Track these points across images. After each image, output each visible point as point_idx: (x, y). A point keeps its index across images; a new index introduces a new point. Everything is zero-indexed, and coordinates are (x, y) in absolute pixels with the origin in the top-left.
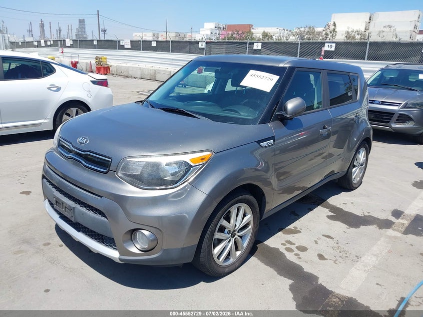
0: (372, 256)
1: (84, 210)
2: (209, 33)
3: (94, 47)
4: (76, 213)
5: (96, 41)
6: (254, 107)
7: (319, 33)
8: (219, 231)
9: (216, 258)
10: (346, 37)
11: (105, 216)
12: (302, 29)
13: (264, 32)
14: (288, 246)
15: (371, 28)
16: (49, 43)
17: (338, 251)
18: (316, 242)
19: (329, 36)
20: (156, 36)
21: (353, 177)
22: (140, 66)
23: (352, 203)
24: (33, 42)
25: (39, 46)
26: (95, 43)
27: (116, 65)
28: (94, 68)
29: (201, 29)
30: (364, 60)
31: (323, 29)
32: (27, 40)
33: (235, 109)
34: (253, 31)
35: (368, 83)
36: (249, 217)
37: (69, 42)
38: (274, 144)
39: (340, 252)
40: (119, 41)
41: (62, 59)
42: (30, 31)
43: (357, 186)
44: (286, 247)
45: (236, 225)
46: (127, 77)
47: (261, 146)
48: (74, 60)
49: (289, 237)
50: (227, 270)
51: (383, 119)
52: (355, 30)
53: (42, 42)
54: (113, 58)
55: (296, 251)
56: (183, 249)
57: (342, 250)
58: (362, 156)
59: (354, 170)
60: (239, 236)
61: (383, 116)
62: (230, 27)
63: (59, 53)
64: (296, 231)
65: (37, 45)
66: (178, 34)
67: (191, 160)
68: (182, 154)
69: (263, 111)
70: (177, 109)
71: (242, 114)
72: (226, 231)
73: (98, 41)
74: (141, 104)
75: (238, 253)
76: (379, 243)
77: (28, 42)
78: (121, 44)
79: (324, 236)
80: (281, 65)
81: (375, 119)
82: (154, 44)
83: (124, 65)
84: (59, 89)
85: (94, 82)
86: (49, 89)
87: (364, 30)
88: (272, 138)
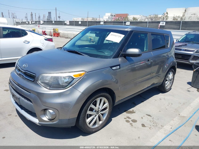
0: (170, 126)
1: (23, 99)
2: (107, 18)
3: (53, 24)
4: (20, 100)
5: (54, 22)
6: (111, 50)
7: (160, 18)
8: (89, 110)
9: (88, 124)
10: (173, 19)
11: (31, 102)
12: (152, 16)
13: (134, 17)
14: (128, 119)
15: (186, 15)
16: (33, 23)
17: (153, 123)
18: (142, 118)
19: (165, 19)
20: (83, 19)
21: (166, 86)
22: (73, 33)
23: (164, 99)
24: (26, 22)
25: (29, 24)
26: (53, 22)
27: (63, 32)
28: (52, 34)
29: (104, 16)
30: (179, 30)
31: (162, 15)
32: (23, 21)
33: (103, 51)
34: (128, 17)
35: (179, 41)
36: (107, 104)
37: (42, 22)
38: (120, 68)
39: (154, 123)
40: (64, 22)
41: (39, 30)
42: (26, 17)
43: (168, 90)
44: (126, 120)
45: (99, 108)
46: (67, 38)
47: (112, 69)
48: (44, 30)
49: (129, 115)
50: (94, 130)
51: (185, 58)
52: (177, 16)
53: (30, 22)
54: (61, 30)
55: (131, 122)
56: (69, 119)
57: (155, 122)
58: (171, 76)
59: (166, 82)
60: (101, 114)
61: (186, 57)
62: (117, 15)
63: (37, 27)
64: (133, 112)
65: (28, 23)
66: (93, 19)
67: (74, 76)
68: (69, 72)
69: (115, 52)
70: (74, 51)
71: (106, 53)
72: (94, 110)
73: (55, 21)
74: (61, 49)
75: (101, 122)
76: (174, 119)
77: (24, 22)
78: (65, 23)
79: (147, 115)
80: (126, 30)
81: (182, 58)
82: (80, 23)
83: (66, 32)
84: (29, 42)
85: (46, 40)
86: (24, 42)
87: (182, 16)
88: (119, 65)
